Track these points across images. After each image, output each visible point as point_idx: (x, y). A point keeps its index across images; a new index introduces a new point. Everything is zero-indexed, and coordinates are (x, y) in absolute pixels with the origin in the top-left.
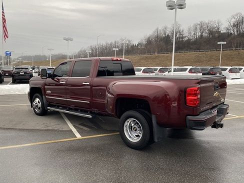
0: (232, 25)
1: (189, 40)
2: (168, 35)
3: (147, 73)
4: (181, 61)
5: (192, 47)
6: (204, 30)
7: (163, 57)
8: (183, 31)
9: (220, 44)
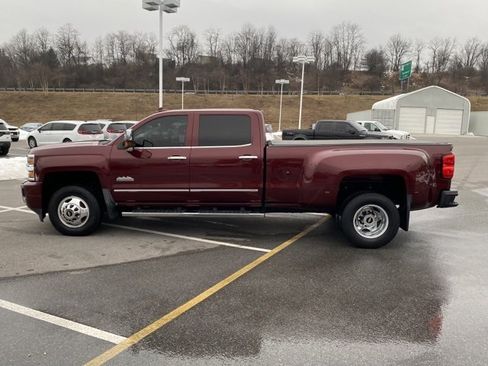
0: (175, 46)
1: (100, 65)
2: (51, 50)
3: (89, 133)
4: (106, 109)
5: (106, 80)
6: (128, 49)
7: (63, 98)
8: (85, 45)
9: (181, 82)
